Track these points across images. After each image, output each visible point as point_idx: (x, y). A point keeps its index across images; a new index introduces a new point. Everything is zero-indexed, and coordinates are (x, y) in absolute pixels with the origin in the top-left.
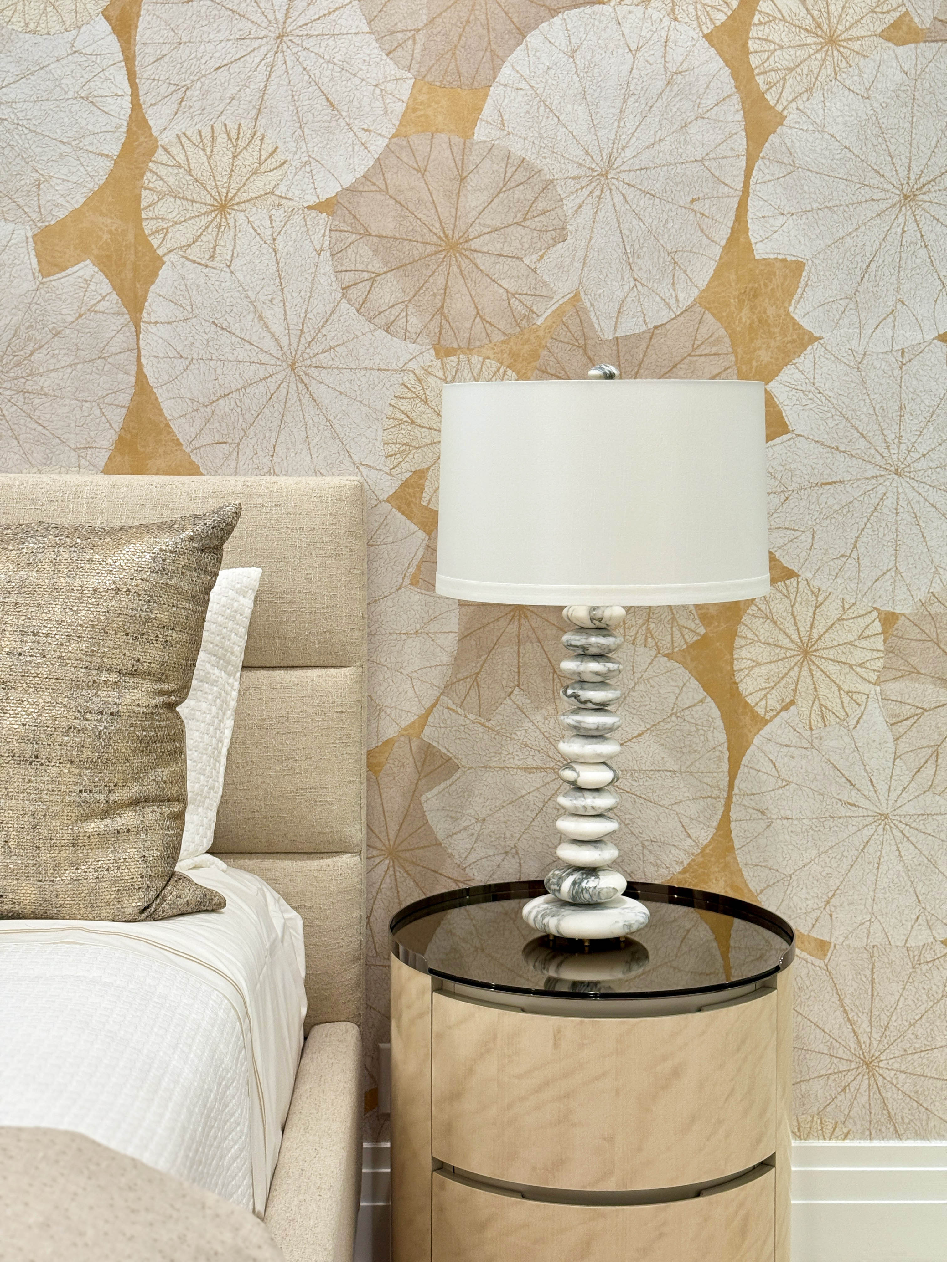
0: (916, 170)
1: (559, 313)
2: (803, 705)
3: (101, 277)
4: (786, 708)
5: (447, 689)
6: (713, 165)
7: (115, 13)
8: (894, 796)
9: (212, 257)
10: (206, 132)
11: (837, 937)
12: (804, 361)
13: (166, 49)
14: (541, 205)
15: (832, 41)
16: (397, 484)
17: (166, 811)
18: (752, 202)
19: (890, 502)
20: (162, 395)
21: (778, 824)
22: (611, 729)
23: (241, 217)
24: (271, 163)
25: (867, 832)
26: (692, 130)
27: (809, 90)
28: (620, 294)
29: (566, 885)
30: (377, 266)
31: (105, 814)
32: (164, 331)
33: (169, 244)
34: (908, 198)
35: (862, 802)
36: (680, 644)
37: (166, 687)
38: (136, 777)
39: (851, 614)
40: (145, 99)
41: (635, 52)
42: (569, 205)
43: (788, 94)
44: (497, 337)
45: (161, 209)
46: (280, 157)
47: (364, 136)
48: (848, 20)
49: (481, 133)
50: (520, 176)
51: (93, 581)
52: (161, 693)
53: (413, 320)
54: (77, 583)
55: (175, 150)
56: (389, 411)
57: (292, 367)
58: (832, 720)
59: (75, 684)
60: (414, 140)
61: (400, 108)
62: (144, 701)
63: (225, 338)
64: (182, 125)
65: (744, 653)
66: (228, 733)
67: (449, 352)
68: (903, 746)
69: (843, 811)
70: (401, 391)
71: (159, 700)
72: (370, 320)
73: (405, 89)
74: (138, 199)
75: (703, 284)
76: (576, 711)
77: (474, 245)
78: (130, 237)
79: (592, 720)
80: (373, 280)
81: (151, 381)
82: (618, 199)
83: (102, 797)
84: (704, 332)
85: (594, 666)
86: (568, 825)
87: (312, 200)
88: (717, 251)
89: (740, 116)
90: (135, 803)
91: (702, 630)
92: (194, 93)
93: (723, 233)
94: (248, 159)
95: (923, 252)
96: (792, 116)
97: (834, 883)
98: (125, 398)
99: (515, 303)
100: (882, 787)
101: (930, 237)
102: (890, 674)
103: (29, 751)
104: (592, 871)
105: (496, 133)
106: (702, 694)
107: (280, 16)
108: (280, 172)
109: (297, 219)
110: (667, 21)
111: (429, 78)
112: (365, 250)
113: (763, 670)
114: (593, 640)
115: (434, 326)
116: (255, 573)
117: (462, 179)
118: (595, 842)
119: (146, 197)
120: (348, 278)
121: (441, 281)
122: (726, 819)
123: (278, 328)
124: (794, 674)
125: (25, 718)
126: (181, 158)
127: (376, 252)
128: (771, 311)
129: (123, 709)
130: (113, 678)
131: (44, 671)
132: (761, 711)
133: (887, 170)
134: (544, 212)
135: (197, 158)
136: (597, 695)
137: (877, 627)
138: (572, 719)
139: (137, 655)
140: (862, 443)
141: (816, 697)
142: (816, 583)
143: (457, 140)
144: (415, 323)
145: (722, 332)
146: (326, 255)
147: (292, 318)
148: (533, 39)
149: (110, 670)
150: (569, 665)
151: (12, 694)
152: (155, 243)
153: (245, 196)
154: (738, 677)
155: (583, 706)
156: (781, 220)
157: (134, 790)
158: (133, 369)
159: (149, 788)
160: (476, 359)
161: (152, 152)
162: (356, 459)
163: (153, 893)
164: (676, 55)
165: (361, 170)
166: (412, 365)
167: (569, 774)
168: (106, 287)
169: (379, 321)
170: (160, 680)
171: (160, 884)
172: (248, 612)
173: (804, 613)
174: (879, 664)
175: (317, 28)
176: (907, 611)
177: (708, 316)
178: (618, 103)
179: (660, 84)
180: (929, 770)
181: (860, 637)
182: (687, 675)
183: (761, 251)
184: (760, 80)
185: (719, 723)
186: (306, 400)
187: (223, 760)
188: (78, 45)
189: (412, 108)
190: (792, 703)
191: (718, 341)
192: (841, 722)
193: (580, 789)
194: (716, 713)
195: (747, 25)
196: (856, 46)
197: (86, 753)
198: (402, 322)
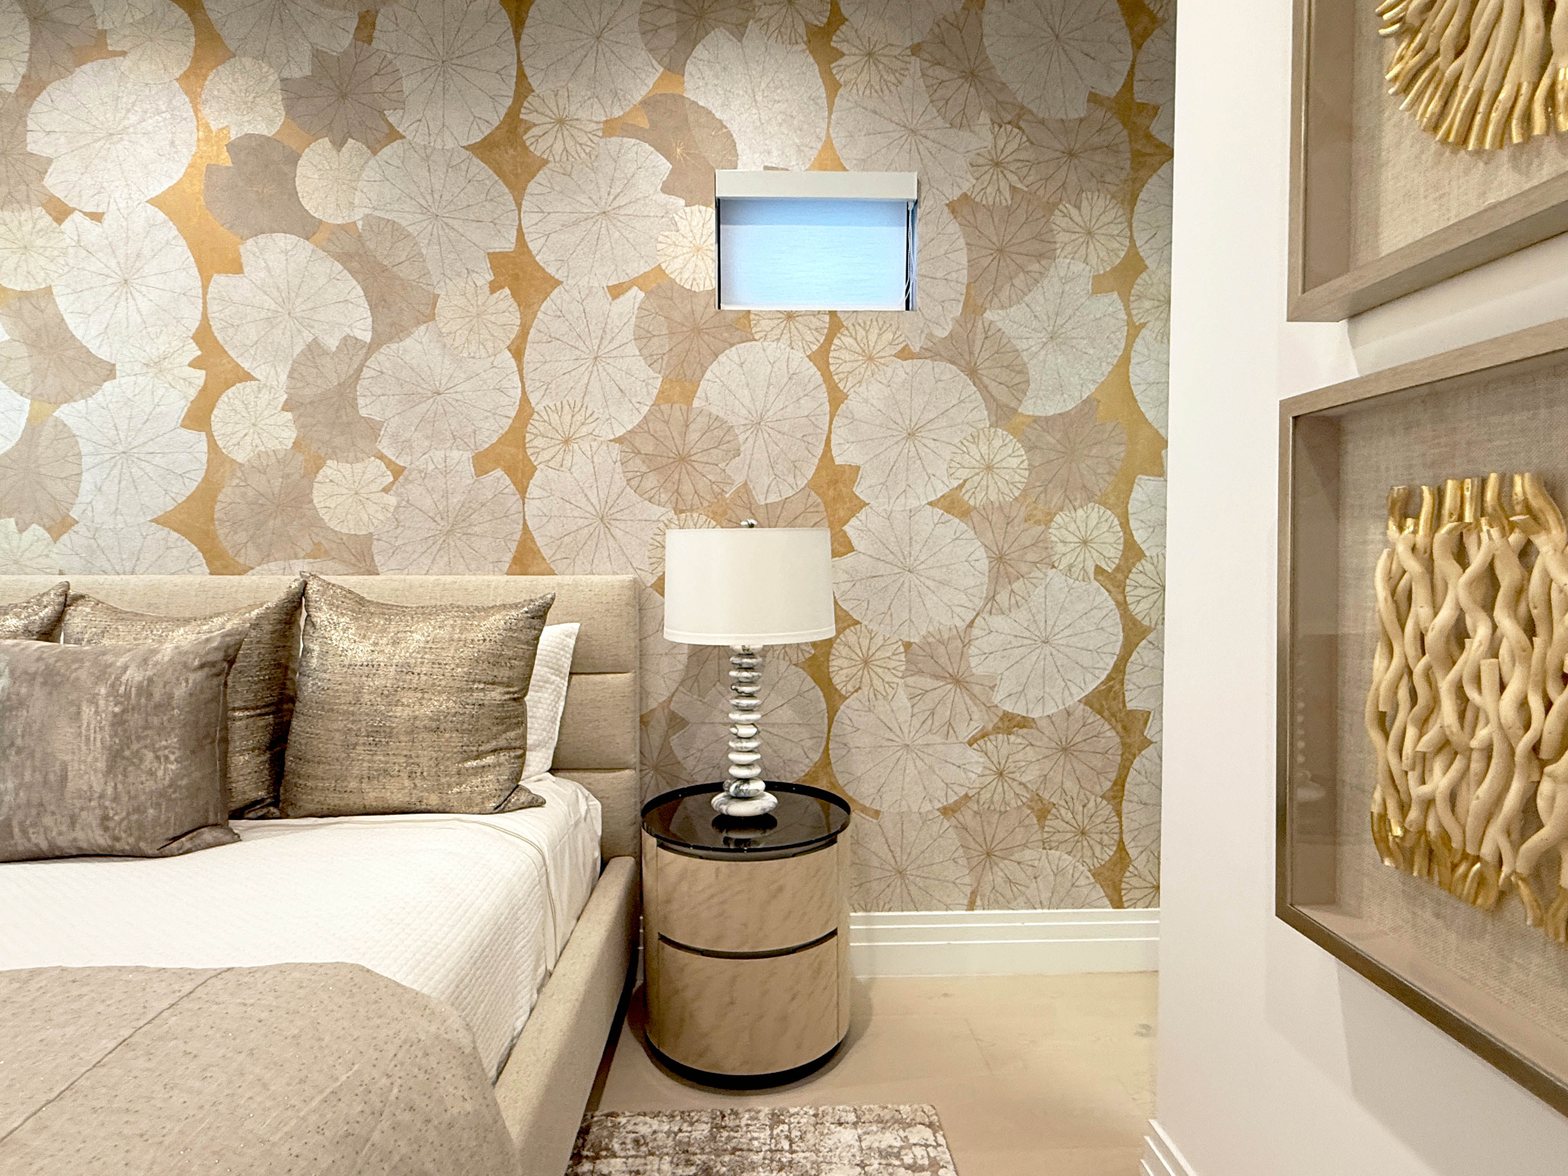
0: (914, 420)
1: (737, 491)
2: (865, 689)
3: (506, 476)
4: (856, 691)
5: (682, 683)
6: (813, 419)
7: (513, 348)
8: (912, 734)
9: (562, 466)
10: (559, 404)
11: (885, 808)
12: (862, 515)
13: (538, 365)
14: (727, 438)
15: (871, 358)
16: (655, 579)
17: (512, 754)
18: (833, 436)
19: (906, 585)
20: (536, 535)
21: (853, 750)
22: (755, 706)
23: (576, 446)
24: (591, 420)
25: (899, 754)
26: (802, 401)
27: (860, 382)
28: (767, 482)
29: (732, 788)
30: (644, 469)
31: (477, 758)
32: (537, 503)
33: (540, 459)
34: (911, 435)
35: (897, 739)
36: (802, 659)
37: (511, 690)
38: (495, 737)
39: (888, 642)
40: (528, 389)
41: (772, 364)
42: (741, 438)
43: (849, 385)
44: (706, 504)
45: (536, 443)
46: (595, 416)
47: (637, 405)
48: (878, 348)
49: (696, 403)
50: (719, 424)
51: (471, 636)
52: (508, 693)
53: (663, 496)
54: (463, 637)
55: (543, 414)
56: (651, 541)
57: (602, 519)
58: (879, 696)
59: (460, 690)
60: (662, 407)
61: (656, 391)
62: (498, 698)
63: (568, 505)
64: (546, 402)
65: (834, 663)
66: (561, 709)
67: (682, 511)
68: (916, 710)
69: (886, 743)
70: (658, 531)
71: (507, 697)
72: (641, 496)
73: (658, 383)
74: (524, 437)
75: (810, 478)
76: (736, 698)
77: (693, 458)
78: (521, 457)
79: (745, 702)
80: (642, 476)
81: (531, 528)
82: (766, 436)
83: (474, 749)
84: (810, 501)
85: (745, 674)
86: (733, 756)
87: (612, 437)
88: (816, 461)
89: (826, 395)
90: (494, 751)
91: (813, 652)
92: (553, 386)
93: (819, 452)
94: (579, 418)
95: (919, 462)
96: (852, 395)
97: (882, 780)
98: (517, 537)
99: (714, 486)
100: (906, 731)
101: (922, 454)
102: (909, 673)
103: (434, 725)
104: (746, 780)
105: (704, 403)
106: (814, 684)
107: (596, 348)
108: (594, 424)
109: (604, 447)
110: (788, 349)
111: (670, 377)
112: (638, 461)
113: (845, 671)
114: (745, 660)
115: (674, 499)
116: (576, 626)
117: (687, 426)
118: (748, 765)
119: (529, 437)
120: (630, 475)
121: (677, 476)
122: (827, 748)
123: (595, 501)
124: (860, 673)
125: (432, 708)
126: (546, 418)
127: (644, 462)
128: (844, 490)
129: (486, 702)
130: (482, 686)
131: (443, 683)
132: (843, 692)
133: (900, 421)
134: (729, 442)
135: (554, 418)
136: (747, 689)
137: (902, 649)
138: (735, 702)
139: (495, 673)
140: (891, 556)
141: (872, 685)
142: (870, 627)
143: (684, 407)
144: (664, 497)
145: (819, 500)
146: (618, 464)
147: (602, 496)
148: (722, 358)
149: (479, 682)
150: (733, 673)
151: (426, 696)
152: (533, 459)
153: (577, 436)
154: (832, 675)
155: (741, 695)
156: (847, 445)
157: (493, 744)
158: (521, 522)
159: (502, 743)
160: (695, 515)
161: (532, 415)
162: (635, 565)
163: (502, 799)
164: (794, 365)
165: (636, 422)
166: (662, 518)
167: (734, 730)
168: (508, 481)
169: (646, 496)
170: (508, 686)
171: (508, 793)
172: (572, 646)
173: (865, 643)
174: (903, 668)
175: (614, 353)
176: (917, 641)
177: (813, 493)
178: (765, 389)
179: (786, 379)
180: (929, 722)
181: (893, 654)
182: (805, 674)
183: (838, 461)
184: (835, 377)
185: (822, 699)
186: (609, 536)
187: (558, 723)
188: (495, 364)
189: (661, 392)
190: (860, 688)
191: (818, 505)
192: (885, 698)
193: (740, 738)
194: (821, 694)
195: (828, 351)
196: (882, 361)
197: (465, 726)
198: (657, 497)
